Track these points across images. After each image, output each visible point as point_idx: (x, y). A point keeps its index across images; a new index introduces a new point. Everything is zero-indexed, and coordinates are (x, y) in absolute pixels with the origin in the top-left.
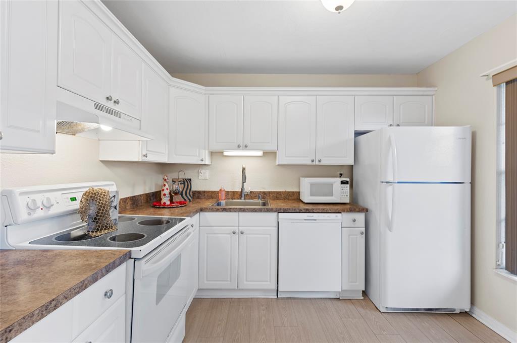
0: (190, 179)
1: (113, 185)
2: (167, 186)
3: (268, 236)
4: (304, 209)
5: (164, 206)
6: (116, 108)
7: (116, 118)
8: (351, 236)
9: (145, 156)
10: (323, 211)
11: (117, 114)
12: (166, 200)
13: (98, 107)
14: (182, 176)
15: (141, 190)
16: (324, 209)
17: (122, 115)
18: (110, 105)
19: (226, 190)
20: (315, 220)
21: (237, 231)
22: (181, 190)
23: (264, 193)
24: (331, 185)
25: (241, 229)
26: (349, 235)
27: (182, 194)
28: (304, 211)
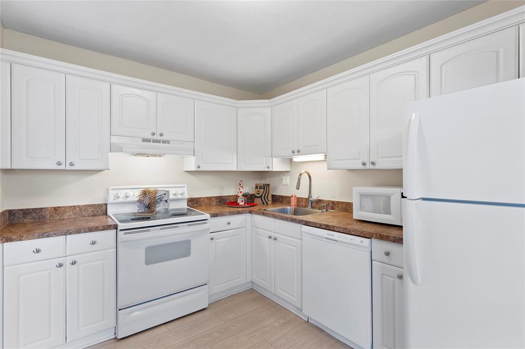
0: (269, 185)
1: (184, 187)
3: (295, 248)
4: (325, 225)
7: (166, 145)
8: (385, 277)
9: (198, 167)
10: (345, 231)
11: (165, 142)
14: (263, 182)
16: (346, 229)
17: (171, 142)
19: (297, 196)
20: (336, 241)
21: (273, 237)
22: (261, 194)
23: (333, 202)
24: (388, 198)
25: (276, 235)
26: (383, 274)
27: (261, 196)
28: (324, 227)
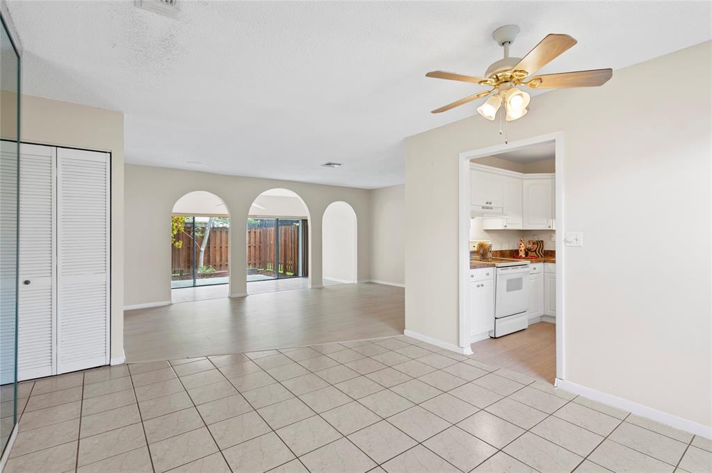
0: (542, 241)
2: (523, 245)
5: (521, 258)
6: (491, 206)
7: (491, 210)
9: (506, 226)
11: (491, 208)
12: (522, 254)
13: (483, 208)
14: (536, 239)
15: (507, 247)
17: (493, 208)
18: (488, 205)
22: (535, 249)
27: (535, 251)
